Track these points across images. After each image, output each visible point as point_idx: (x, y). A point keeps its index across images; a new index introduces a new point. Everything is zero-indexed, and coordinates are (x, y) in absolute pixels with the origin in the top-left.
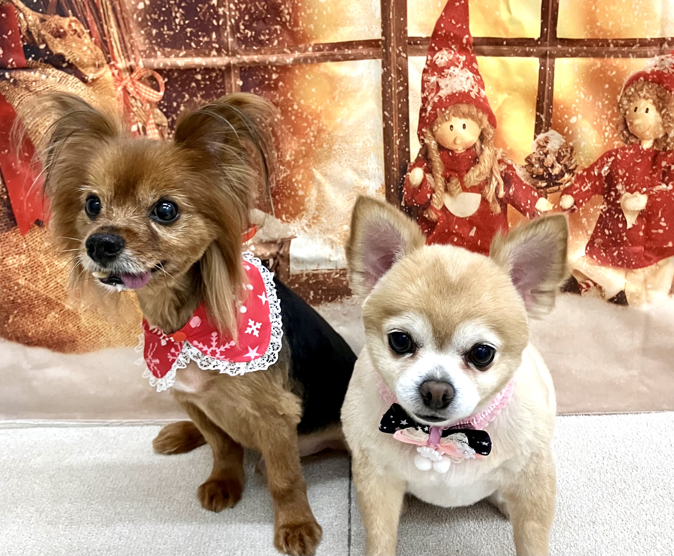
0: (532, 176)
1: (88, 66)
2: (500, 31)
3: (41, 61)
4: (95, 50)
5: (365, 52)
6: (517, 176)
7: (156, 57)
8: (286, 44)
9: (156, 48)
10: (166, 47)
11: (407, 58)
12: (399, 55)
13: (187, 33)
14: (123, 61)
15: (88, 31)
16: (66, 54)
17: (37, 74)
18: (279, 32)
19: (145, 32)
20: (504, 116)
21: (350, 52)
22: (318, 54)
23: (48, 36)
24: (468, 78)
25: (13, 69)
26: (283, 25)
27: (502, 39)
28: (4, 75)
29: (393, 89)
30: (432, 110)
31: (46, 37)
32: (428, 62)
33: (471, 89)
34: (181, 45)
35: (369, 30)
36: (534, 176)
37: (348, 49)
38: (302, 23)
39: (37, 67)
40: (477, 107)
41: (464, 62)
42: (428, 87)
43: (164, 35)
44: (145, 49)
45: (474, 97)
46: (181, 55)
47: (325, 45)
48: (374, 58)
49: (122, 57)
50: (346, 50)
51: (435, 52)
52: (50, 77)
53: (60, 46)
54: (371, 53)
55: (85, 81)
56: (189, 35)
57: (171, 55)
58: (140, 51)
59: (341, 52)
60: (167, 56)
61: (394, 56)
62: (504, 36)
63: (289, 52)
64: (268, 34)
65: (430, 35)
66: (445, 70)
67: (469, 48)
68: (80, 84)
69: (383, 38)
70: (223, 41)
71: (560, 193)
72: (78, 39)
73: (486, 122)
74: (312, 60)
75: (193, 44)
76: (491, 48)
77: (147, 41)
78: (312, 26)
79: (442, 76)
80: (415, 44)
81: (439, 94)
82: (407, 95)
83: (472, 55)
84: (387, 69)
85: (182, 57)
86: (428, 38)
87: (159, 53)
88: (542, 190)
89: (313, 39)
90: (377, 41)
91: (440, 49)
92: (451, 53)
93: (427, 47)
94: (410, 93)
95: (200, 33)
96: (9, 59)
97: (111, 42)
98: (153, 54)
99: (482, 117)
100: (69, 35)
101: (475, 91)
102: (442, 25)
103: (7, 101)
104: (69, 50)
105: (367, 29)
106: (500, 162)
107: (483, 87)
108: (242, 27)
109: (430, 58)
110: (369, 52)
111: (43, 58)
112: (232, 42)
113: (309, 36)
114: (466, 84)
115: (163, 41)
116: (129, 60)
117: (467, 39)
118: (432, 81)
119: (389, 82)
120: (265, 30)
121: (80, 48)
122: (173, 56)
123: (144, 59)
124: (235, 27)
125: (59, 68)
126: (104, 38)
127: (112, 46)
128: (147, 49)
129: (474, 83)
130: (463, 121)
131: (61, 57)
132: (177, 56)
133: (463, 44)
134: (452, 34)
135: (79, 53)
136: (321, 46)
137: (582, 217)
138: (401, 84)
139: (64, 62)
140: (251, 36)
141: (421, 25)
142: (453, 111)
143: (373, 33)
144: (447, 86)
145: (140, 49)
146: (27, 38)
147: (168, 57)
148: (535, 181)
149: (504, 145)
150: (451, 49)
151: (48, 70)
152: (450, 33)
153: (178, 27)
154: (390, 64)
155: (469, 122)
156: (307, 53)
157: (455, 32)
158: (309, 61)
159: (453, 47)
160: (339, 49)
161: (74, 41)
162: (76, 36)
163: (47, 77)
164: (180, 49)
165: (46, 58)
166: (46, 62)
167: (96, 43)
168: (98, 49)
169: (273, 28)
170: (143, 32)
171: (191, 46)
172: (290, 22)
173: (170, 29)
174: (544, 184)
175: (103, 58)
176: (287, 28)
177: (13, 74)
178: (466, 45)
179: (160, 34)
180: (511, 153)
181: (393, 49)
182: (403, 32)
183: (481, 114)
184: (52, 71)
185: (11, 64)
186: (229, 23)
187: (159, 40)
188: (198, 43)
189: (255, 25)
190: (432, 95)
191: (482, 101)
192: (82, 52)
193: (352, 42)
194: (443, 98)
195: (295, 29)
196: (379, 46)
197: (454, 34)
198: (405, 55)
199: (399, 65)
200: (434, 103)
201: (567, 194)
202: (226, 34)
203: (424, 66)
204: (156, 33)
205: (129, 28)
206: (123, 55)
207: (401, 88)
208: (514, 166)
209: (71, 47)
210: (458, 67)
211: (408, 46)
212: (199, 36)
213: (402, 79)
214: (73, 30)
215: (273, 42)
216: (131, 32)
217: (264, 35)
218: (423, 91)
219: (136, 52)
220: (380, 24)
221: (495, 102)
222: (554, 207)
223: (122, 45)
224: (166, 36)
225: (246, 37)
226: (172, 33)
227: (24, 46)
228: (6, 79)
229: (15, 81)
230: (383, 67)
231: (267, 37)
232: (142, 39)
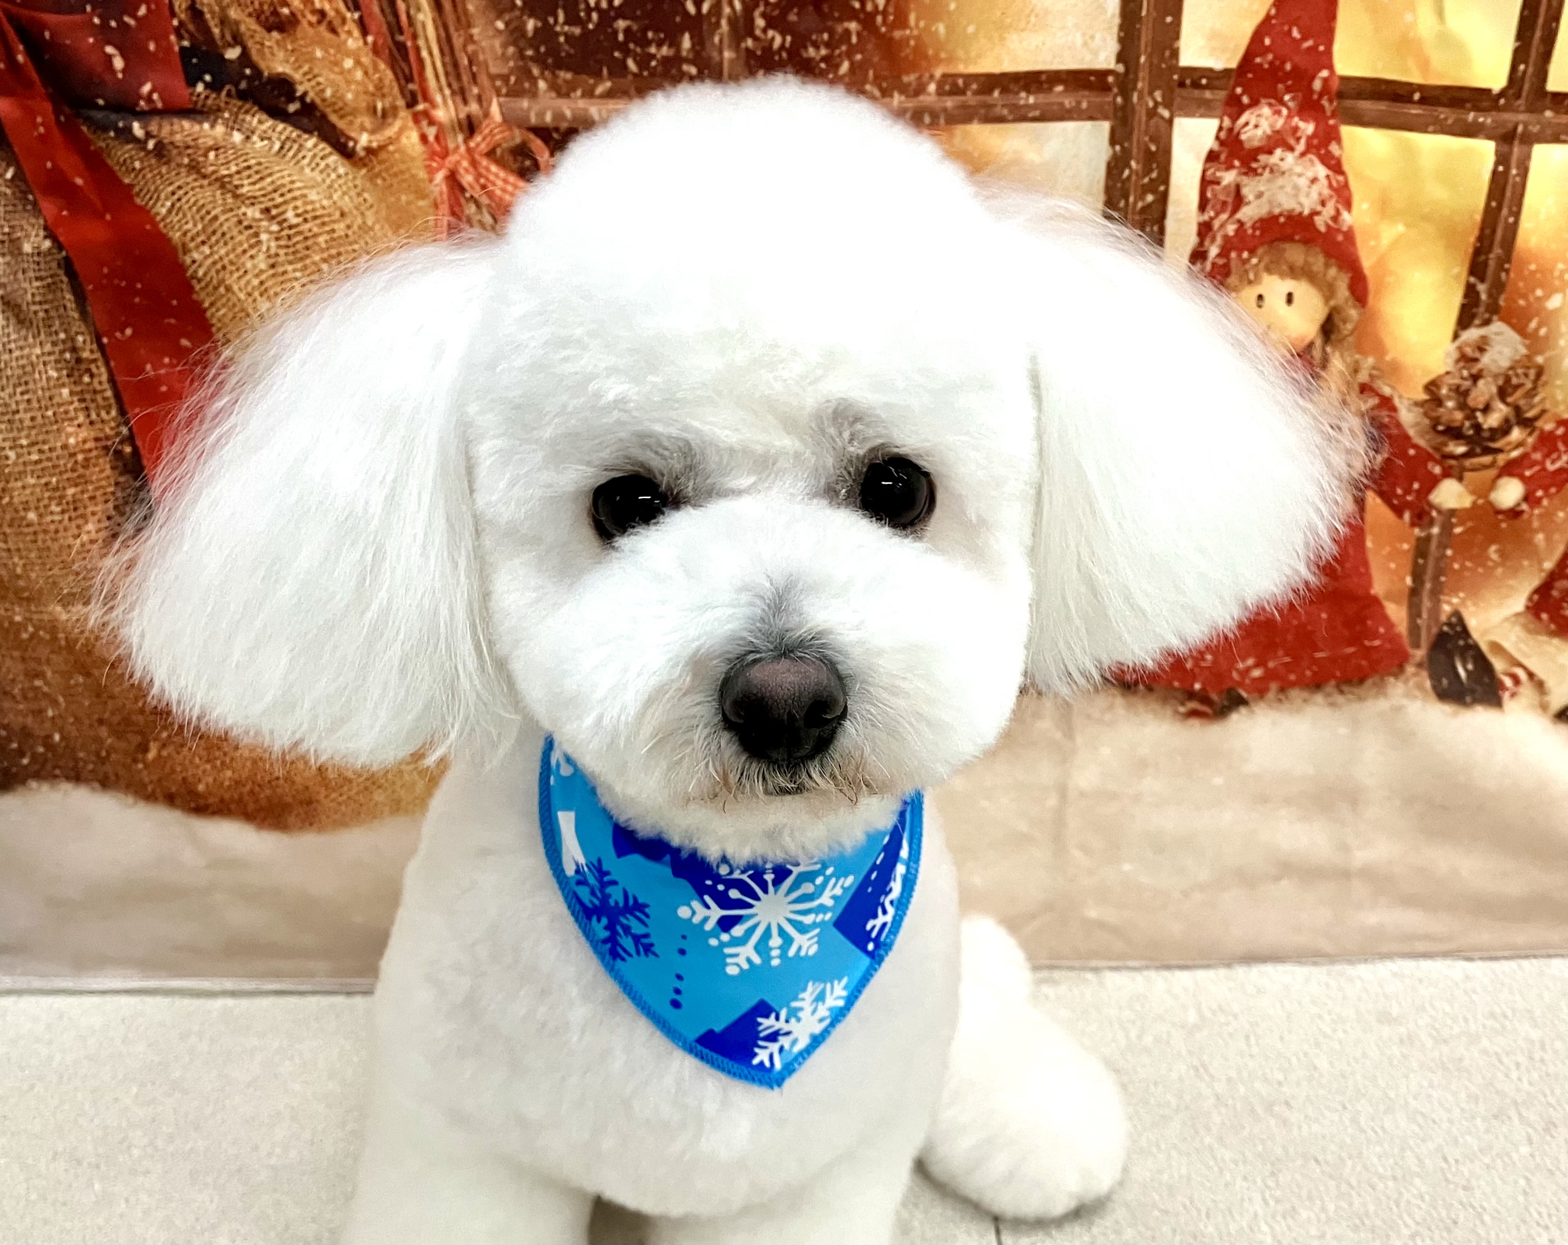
0: (1434, 427)
1: (354, 112)
2: (1411, 63)
3: (229, 95)
4: (376, 69)
5: (1068, 102)
6: (1398, 425)
7: (533, 94)
8: (871, 73)
9: (536, 71)
10: (560, 68)
11: (1170, 122)
12: (1152, 113)
13: (616, 32)
14: (450, 102)
15: (356, 15)
16: (297, 76)
17: (220, 129)
18: (854, 39)
19: (507, 24)
20: (1390, 279)
21: (1031, 100)
22: (950, 103)
23: (249, 25)
24: (1314, 180)
25: (154, 112)
26: (867, 20)
27: (1410, 84)
28: (129, 129)
29: (1131, 199)
30: (1219, 255)
31: (243, 28)
32: (1223, 135)
33: (1319, 208)
34: (600, 63)
35: (1085, 44)
36: (1441, 428)
37: (1029, 92)
38: (918, 20)
39: (219, 110)
40: (1328, 255)
41: (1310, 138)
42: (1215, 195)
43: (557, 34)
44: (505, 71)
45: (1323, 229)
46: (599, 90)
47: (970, 78)
48: (1091, 118)
49: (447, 92)
50: (1023, 94)
51: (1242, 109)
52: (255, 138)
53: (281, 55)
54: (1084, 105)
55: (347, 153)
56: (621, 37)
57: (574, 90)
58: (492, 78)
59: (1011, 99)
60: (562, 92)
61: (1142, 115)
62: (1416, 78)
63: (877, 93)
64: (828, 45)
65: (1233, 64)
66: (1263, 158)
67: (1325, 102)
68: (334, 159)
69: (1121, 68)
70: (710, 58)
71: (1493, 472)
72: (328, 35)
73: (1343, 292)
74: (934, 116)
75: (631, 64)
76: (1382, 106)
77: (511, 50)
78: (941, 28)
79: (1249, 171)
80: (1196, 85)
81: (1239, 215)
82: (1163, 216)
83: (1331, 122)
84: (1122, 147)
85: (602, 96)
86: (1227, 72)
87: (542, 85)
88: (1453, 462)
89: (939, 61)
90: (1104, 74)
91: (1254, 103)
92: (1278, 113)
93: (1222, 95)
94: (1171, 210)
95: (650, 35)
96: (142, 84)
97: (418, 50)
98: (527, 85)
99: (1335, 279)
100: (304, 23)
101: (1329, 211)
102: (1267, 41)
103: (138, 201)
104: (306, 68)
105: (1079, 41)
106: (1364, 389)
107: (1348, 205)
108: (760, 23)
109: (1227, 122)
110: (1079, 103)
111: (236, 85)
112: (732, 61)
113: (931, 52)
114: (1308, 195)
115: (554, 50)
116: (465, 102)
117: (1325, 81)
118: (1225, 182)
119: (1123, 182)
120: (822, 32)
121: (337, 63)
122: (579, 93)
123: (502, 99)
124: (742, 21)
125: (277, 113)
126: (400, 38)
127: (421, 61)
128: (512, 71)
129: (1326, 192)
130: (1289, 285)
131: (284, 85)
132: (589, 94)
133: (1311, 91)
134: (1288, 67)
135: (332, 76)
136: (960, 82)
137: (1537, 531)
138: (1151, 187)
139: (291, 98)
140: (782, 47)
141: (1214, 35)
142: (1266, 259)
143: (1095, 53)
144: (1259, 195)
145: (494, 70)
146: (191, 27)
147: (567, 95)
148: (1441, 439)
149: (1379, 349)
150: (1282, 103)
151: (248, 118)
152: (1283, 63)
153: (595, 16)
154: (1131, 133)
155: (1302, 289)
156: (922, 98)
157: (1297, 59)
158: (927, 119)
159: (1287, 98)
160: (1005, 90)
161: (321, 43)
162: (323, 28)
163: (248, 138)
164: (598, 75)
165: (243, 85)
166: (243, 96)
167: (376, 51)
168: (382, 66)
169: (839, 29)
170: (500, 25)
171: (625, 67)
172: (885, 13)
173: (572, 19)
174: (1461, 449)
175: (396, 90)
176: (877, 29)
177: (153, 128)
178: (1321, 95)
179: (546, 34)
180: (1394, 370)
181: (1141, 97)
182: (1167, 53)
183: (1333, 272)
184: (259, 121)
185: (149, 99)
186: (727, 10)
187: (543, 49)
188: (643, 62)
189: (793, 17)
190: (1224, 216)
191: (1340, 238)
192: (342, 73)
193: (1039, 73)
194: (1249, 225)
195: (897, 34)
196: (1106, 88)
197: (1295, 68)
198: (1166, 114)
199: (1152, 140)
200: (1226, 237)
201: (1511, 475)
202: (716, 39)
203: (1209, 142)
204: (536, 30)
205: (465, 11)
206: (450, 86)
207: (1150, 198)
208: (1396, 401)
209: (312, 59)
210: (1291, 149)
211: (1178, 91)
212: (649, 43)
213: (1154, 175)
214: (314, 11)
215: (838, 66)
216: (469, 25)
217: (817, 47)
218: (1203, 205)
219: (483, 79)
220: (1115, 30)
221: (1372, 243)
222: (1474, 503)
223: (447, 59)
224: (562, 39)
225: (768, 49)
226: (577, 31)
227: (182, 49)
228: (136, 140)
229: (160, 146)
230: (1113, 141)
231: (823, 52)
232: (497, 43)
